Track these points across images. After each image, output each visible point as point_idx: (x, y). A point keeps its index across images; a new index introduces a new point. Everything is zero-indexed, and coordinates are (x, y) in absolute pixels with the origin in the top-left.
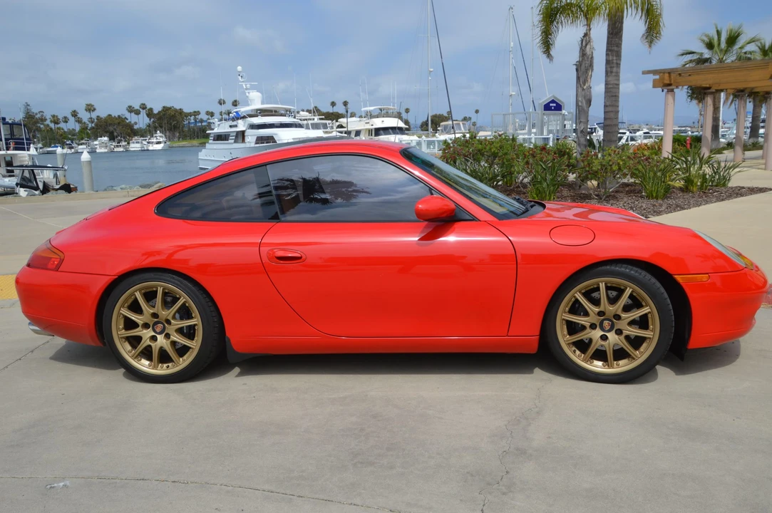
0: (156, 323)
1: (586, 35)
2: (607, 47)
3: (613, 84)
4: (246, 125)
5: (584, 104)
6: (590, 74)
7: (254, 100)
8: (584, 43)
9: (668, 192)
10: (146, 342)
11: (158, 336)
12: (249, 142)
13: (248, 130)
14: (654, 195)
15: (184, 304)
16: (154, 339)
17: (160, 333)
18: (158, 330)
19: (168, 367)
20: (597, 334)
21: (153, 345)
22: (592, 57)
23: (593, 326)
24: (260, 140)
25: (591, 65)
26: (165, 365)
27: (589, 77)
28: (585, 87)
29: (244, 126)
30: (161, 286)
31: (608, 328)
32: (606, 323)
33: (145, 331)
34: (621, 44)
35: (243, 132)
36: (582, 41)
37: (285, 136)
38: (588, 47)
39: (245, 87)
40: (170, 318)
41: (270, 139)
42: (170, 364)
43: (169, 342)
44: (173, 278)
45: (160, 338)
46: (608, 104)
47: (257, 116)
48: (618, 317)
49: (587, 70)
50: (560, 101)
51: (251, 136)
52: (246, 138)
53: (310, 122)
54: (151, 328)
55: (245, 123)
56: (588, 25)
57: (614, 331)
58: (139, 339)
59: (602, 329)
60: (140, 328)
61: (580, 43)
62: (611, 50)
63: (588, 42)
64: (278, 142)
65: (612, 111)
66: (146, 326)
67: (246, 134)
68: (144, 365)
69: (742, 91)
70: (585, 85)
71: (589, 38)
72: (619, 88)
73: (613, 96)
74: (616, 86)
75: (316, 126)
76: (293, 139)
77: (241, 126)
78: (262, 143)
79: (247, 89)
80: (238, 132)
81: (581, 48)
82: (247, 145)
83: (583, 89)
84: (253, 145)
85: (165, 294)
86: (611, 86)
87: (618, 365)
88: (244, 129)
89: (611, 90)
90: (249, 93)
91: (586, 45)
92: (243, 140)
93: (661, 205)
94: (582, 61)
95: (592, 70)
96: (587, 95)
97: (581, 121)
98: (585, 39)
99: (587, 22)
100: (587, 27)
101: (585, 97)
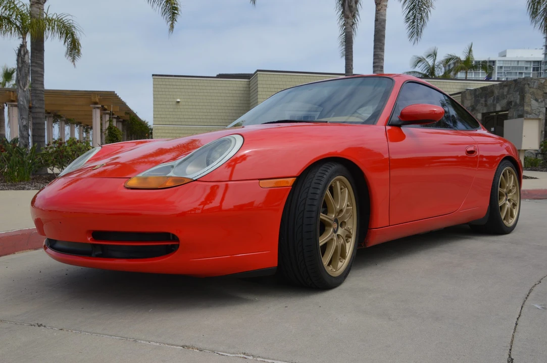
1: (23, 46)
5: (26, 104)
8: (22, 53)
27: (28, 81)
28: (25, 89)
36: (20, 51)
38: (26, 56)
49: (26, 76)
56: (24, 38)
61: (17, 52)
63: (26, 52)
69: (49, 113)
70: (24, 87)
73: (40, 100)
81: (19, 54)
83: (24, 91)
89: (39, 95)
91: (25, 54)
94: (22, 66)
96: (27, 96)
97: (23, 118)
98: (23, 49)
99: (23, 35)
100: (22, 39)
101: (25, 97)
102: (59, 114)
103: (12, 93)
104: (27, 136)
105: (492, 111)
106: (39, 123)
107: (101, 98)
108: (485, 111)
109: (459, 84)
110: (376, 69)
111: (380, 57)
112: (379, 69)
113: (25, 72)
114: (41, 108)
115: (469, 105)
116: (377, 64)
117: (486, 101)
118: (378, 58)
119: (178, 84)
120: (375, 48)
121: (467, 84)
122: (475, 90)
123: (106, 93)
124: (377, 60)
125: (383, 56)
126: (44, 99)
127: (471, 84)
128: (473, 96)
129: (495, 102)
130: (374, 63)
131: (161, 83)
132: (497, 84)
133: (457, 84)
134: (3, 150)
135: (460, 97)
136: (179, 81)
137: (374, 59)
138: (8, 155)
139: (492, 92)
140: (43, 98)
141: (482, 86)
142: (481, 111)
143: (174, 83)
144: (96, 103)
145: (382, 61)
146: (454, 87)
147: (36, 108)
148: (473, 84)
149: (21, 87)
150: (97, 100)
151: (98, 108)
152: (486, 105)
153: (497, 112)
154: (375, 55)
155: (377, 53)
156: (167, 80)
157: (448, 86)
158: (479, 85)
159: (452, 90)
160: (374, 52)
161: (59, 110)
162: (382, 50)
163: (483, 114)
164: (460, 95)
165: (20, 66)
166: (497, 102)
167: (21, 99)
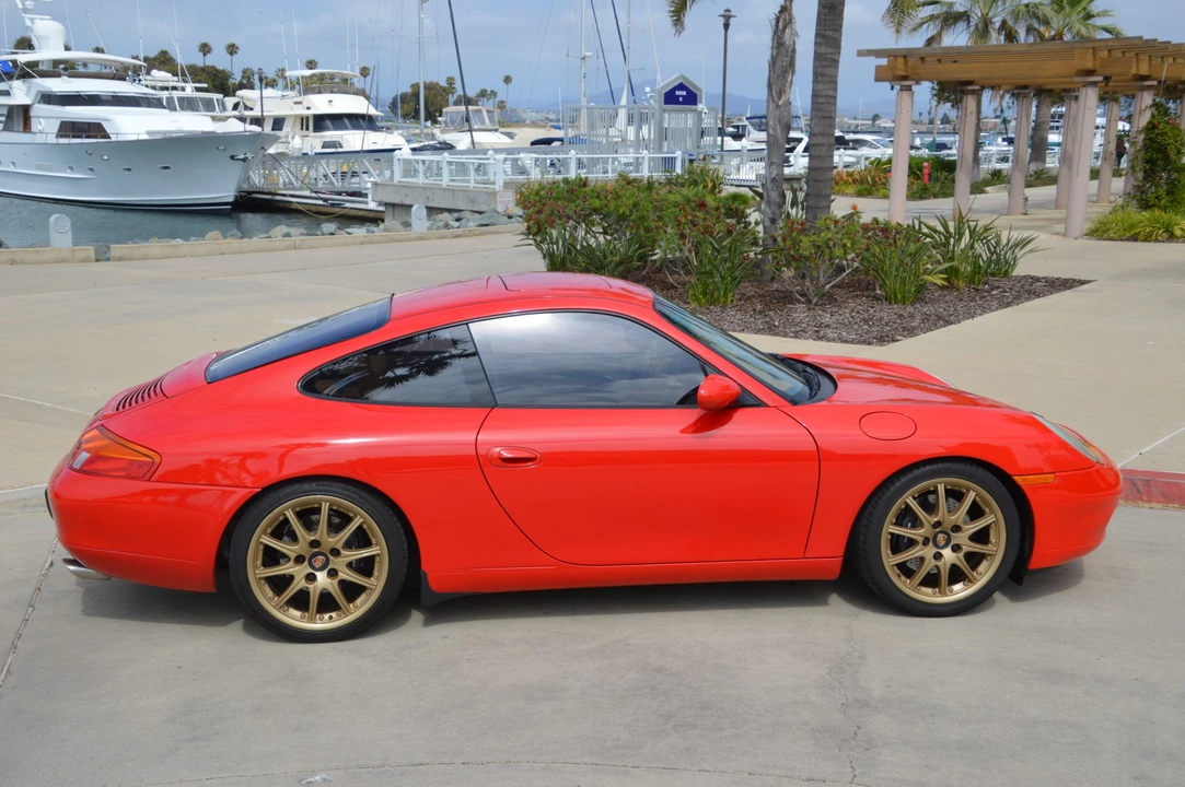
0: (315, 555)
1: (784, 9)
2: (817, 30)
3: (826, 96)
4: (33, 94)
5: (779, 132)
6: (789, 79)
7: (47, 37)
8: (781, 24)
9: (920, 293)
10: (300, 583)
11: (318, 574)
12: (41, 132)
13: (37, 106)
14: (899, 296)
15: (360, 528)
16: (311, 578)
17: (321, 569)
18: (317, 565)
19: (331, 618)
20: (929, 551)
21: (311, 587)
22: (794, 51)
23: (926, 542)
24: (70, 129)
25: (792, 64)
26: (326, 616)
27: (787, 85)
28: (780, 103)
29: (28, 94)
30: (326, 501)
31: (942, 543)
32: (941, 538)
33: (298, 568)
34: (841, 26)
35: (26, 109)
36: (778, 20)
37: (130, 125)
38: (787, 31)
39: (20, 6)
40: (339, 546)
41: (95, 129)
42: (334, 614)
43: (335, 582)
44: (347, 490)
45: (321, 577)
46: (816, 130)
47: (59, 76)
48: (957, 529)
49: (785, 72)
50: (694, 86)
51: (46, 121)
52: (33, 121)
53: (176, 94)
54: (306, 562)
55: (29, 89)
57: (950, 548)
58: (287, 580)
59: (936, 545)
60: (292, 563)
61: (774, 22)
62: (823, 36)
63: (789, 22)
64: (113, 138)
65: (823, 145)
66: (299, 559)
67: (33, 113)
68: (294, 618)
69: (1024, 86)
70: (780, 98)
71: (790, 15)
72: (835, 104)
73: (825, 118)
74: (831, 101)
75: (189, 105)
76: (149, 133)
77: (21, 93)
78: (74, 137)
79: (26, 10)
80: (12, 109)
81: (775, 32)
82: (40, 139)
83: (778, 106)
84: (52, 139)
85: (333, 512)
86: (824, 100)
87: (951, 591)
88: (27, 101)
89: (823, 106)
90: (32, 20)
91: (785, 28)
92: (27, 127)
93: (912, 316)
94: (777, 57)
95: (793, 72)
96: (784, 116)
97: (774, 163)
98: (782, 17)
101: (780, 119)
104: (778, 200)
113: (782, 66)
114: (822, 135)
144: (1091, 72)
147: (815, 135)
149: (773, 99)
165: (774, 53)
167: (771, 123)
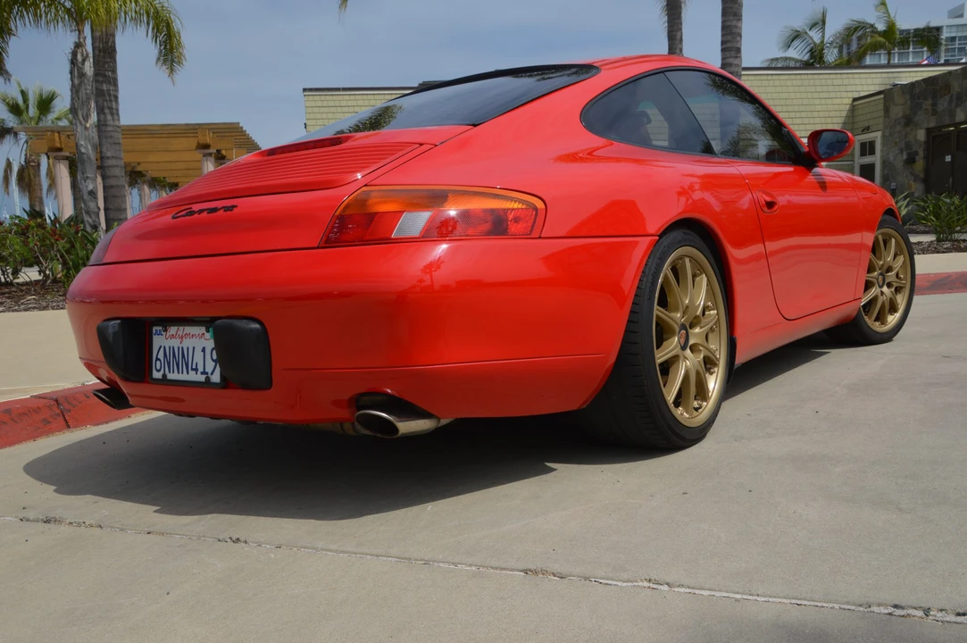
1: (78, 45)
5: (90, 151)
6: (92, 105)
8: (79, 57)
11: (685, 353)
20: (878, 290)
27: (92, 110)
28: (88, 125)
30: (688, 254)
31: (881, 283)
32: (880, 279)
36: (74, 54)
38: (86, 63)
45: (688, 355)
48: (889, 269)
49: (89, 99)
56: (80, 32)
57: (885, 286)
59: (879, 285)
61: (70, 56)
63: (86, 57)
65: (117, 166)
70: (87, 121)
73: (115, 143)
81: (73, 62)
83: (86, 128)
86: (110, 129)
87: (887, 321)
89: (112, 134)
91: (84, 60)
94: (80, 84)
96: (93, 137)
97: (87, 177)
98: (79, 51)
99: (77, 24)
100: (77, 33)
101: (88, 139)
102: (139, 169)
103: (56, 135)
104: (96, 210)
105: (947, 122)
106: (117, 186)
107: (215, 135)
108: (932, 125)
109: (879, 75)
110: (728, 54)
111: (734, 30)
112: (733, 53)
113: (86, 93)
114: (116, 158)
115: (901, 114)
116: (729, 45)
117: (934, 105)
118: (731, 34)
119: (350, 103)
120: (725, 13)
121: (895, 75)
122: (912, 85)
123: (226, 126)
124: (729, 38)
125: (740, 28)
126: (121, 141)
127: (902, 75)
128: (908, 97)
129: (953, 105)
130: (723, 43)
131: (319, 104)
132: (957, 70)
133: (874, 76)
134: (57, 237)
135: (882, 101)
136: (352, 97)
137: (723, 36)
138: (68, 246)
139: (947, 87)
140: (118, 139)
141: (926, 75)
142: (925, 125)
143: (344, 103)
144: (207, 146)
145: (738, 38)
146: (869, 81)
147: (108, 158)
148: (907, 74)
149: (80, 122)
150: (208, 141)
151: (210, 154)
152: (934, 112)
153: (957, 125)
154: (724, 28)
155: (729, 23)
156: (330, 98)
157: (857, 82)
158: (919, 74)
159: (865, 88)
160: (723, 22)
161: (139, 164)
162: (738, 16)
163: (929, 131)
164: (882, 96)
165: (76, 82)
166: (957, 106)
167: (82, 143)
